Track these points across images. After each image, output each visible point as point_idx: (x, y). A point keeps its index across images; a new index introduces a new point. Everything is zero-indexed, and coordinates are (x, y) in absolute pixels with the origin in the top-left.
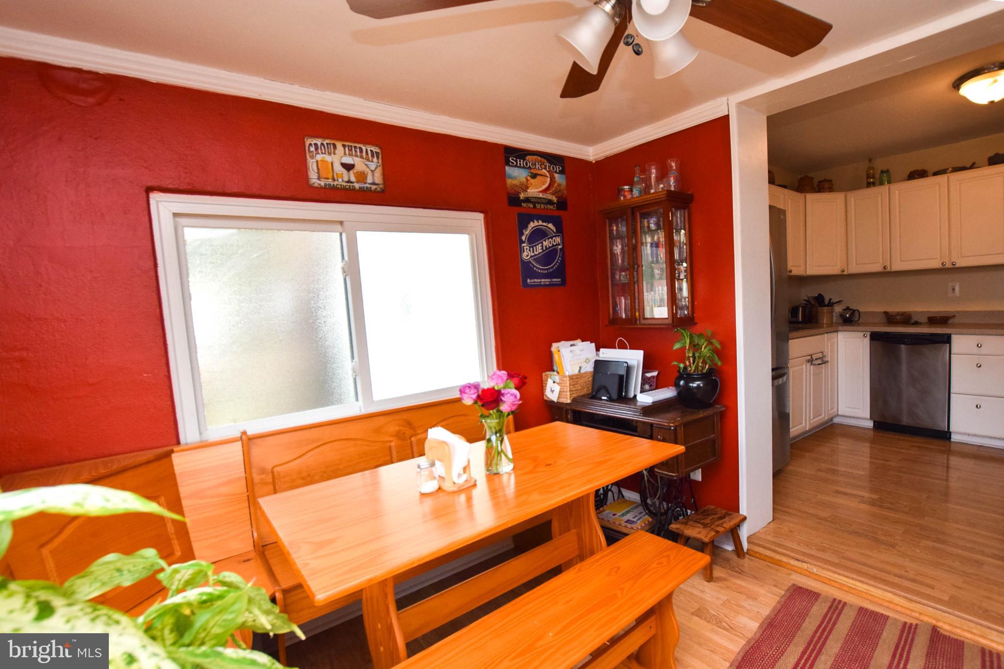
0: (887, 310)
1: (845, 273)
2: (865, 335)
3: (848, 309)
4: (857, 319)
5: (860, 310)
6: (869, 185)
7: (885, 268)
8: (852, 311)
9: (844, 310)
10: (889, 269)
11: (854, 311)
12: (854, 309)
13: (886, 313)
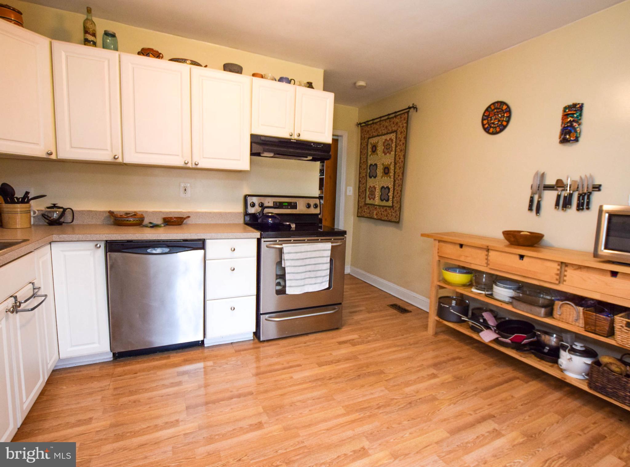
0: (112, 210)
1: (53, 157)
2: (96, 245)
3: (54, 206)
4: (70, 220)
5: (73, 209)
6: (86, 42)
7: (114, 158)
8: (62, 210)
9: (48, 208)
10: (120, 160)
11: (65, 210)
12: (65, 207)
13: (111, 213)
